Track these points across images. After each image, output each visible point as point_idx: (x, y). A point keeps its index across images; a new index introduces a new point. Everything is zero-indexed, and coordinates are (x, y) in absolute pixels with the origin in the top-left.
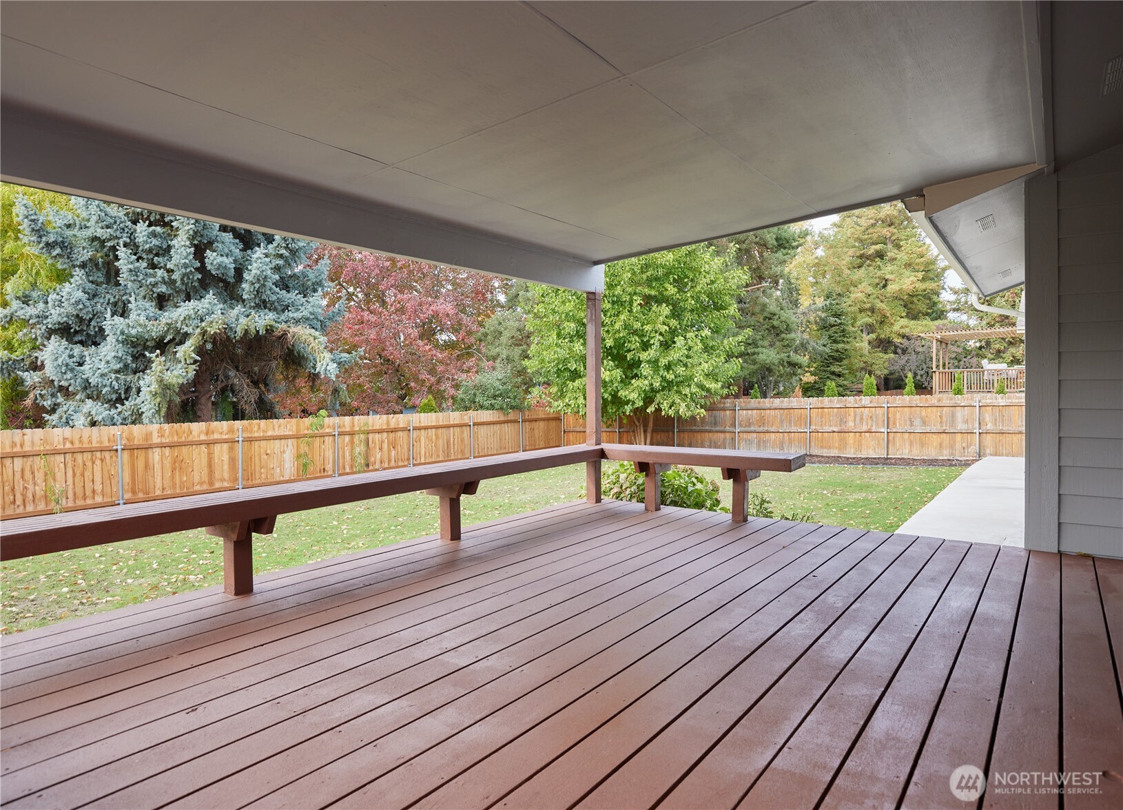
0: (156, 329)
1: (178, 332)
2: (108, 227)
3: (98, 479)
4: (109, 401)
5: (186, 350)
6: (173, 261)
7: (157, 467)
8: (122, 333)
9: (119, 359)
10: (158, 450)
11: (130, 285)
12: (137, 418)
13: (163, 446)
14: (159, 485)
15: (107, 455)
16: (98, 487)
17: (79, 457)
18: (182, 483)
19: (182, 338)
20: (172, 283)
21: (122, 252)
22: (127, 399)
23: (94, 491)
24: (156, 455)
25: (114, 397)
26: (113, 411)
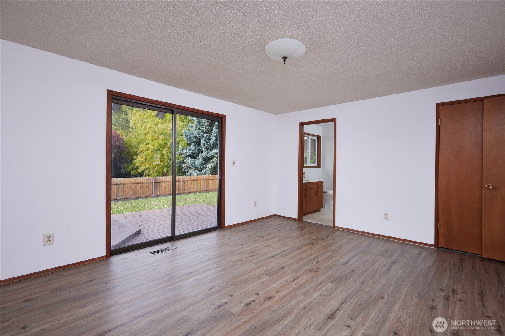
0: (209, 155)
1: (212, 156)
2: (199, 134)
3: (201, 186)
4: (199, 170)
5: (214, 160)
6: (211, 141)
7: (210, 184)
8: (203, 156)
9: (202, 162)
10: (210, 180)
11: (203, 146)
12: (205, 173)
13: (211, 179)
14: (211, 187)
15: (203, 181)
16: (201, 187)
17: (198, 181)
18: (214, 187)
19: (213, 157)
20: (210, 145)
21: (202, 140)
22: (203, 170)
23: (201, 188)
24: (210, 181)
25: (200, 169)
26: (201, 172)
